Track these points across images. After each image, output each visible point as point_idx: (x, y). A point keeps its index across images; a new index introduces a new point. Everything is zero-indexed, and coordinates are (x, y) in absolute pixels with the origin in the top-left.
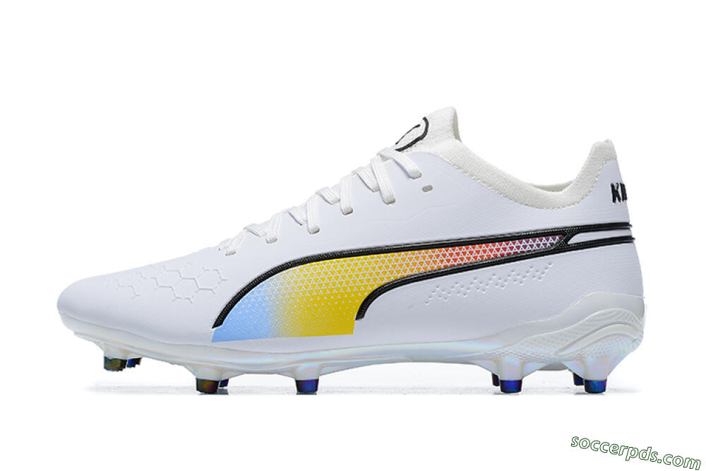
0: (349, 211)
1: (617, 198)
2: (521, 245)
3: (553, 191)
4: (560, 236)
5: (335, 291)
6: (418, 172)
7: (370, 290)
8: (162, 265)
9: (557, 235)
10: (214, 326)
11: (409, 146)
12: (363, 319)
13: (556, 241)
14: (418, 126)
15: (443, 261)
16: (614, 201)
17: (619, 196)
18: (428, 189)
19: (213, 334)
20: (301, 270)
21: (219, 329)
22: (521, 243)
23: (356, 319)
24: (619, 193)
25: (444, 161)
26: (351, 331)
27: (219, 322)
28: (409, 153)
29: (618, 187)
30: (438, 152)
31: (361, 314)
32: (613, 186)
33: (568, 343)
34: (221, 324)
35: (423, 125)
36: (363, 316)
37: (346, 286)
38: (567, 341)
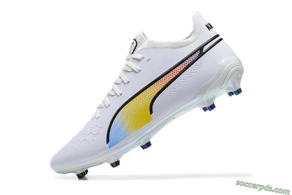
0: (128, 82)
1: (210, 29)
2: (189, 61)
3: (188, 38)
4: (199, 51)
5: (139, 110)
6: (142, 57)
7: (150, 103)
8: (78, 135)
9: (198, 51)
10: (107, 144)
11: (134, 51)
12: (153, 113)
13: (199, 53)
14: (133, 43)
15: (167, 80)
16: (209, 30)
17: (210, 28)
18: (149, 60)
19: (108, 146)
20: (124, 109)
21: (109, 143)
22: (188, 60)
23: (151, 114)
24: (209, 27)
25: (149, 48)
26: (151, 120)
27: (108, 141)
28: (135, 53)
29: (208, 25)
30: (145, 47)
31: (151, 112)
32: (206, 25)
33: (222, 82)
34: (109, 141)
35: (135, 42)
36: (152, 112)
37: (141, 106)
38: (221, 82)
